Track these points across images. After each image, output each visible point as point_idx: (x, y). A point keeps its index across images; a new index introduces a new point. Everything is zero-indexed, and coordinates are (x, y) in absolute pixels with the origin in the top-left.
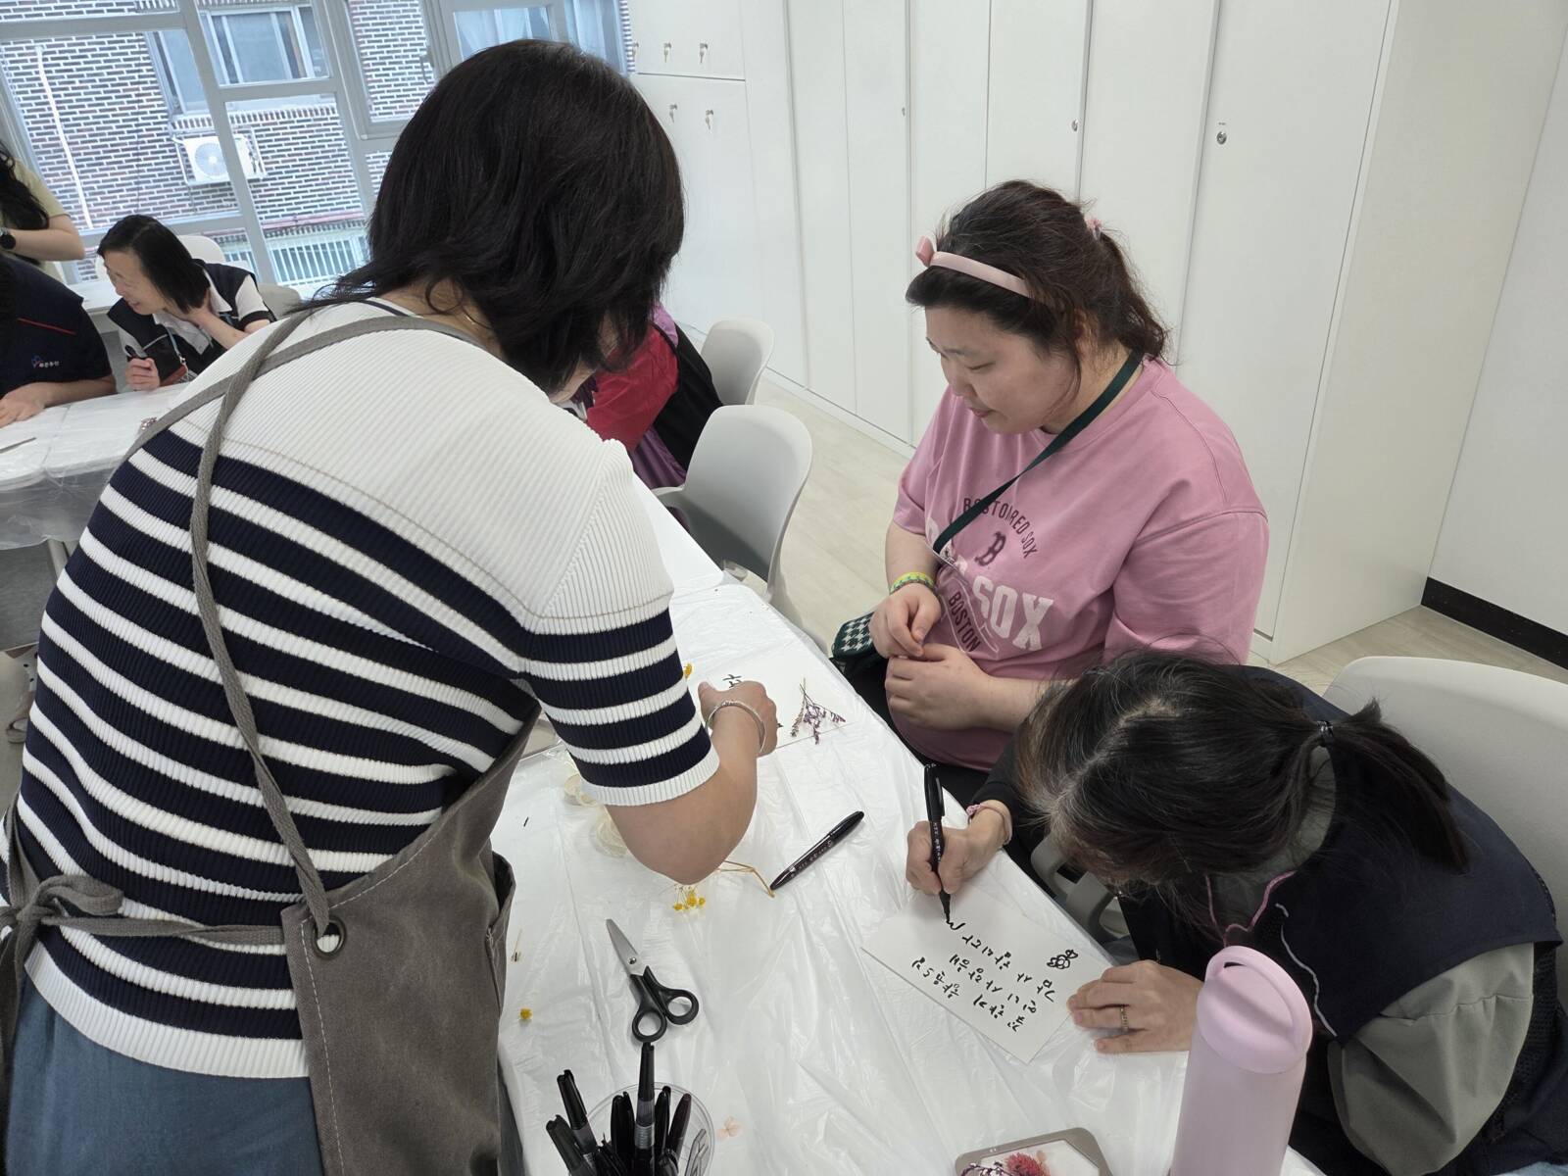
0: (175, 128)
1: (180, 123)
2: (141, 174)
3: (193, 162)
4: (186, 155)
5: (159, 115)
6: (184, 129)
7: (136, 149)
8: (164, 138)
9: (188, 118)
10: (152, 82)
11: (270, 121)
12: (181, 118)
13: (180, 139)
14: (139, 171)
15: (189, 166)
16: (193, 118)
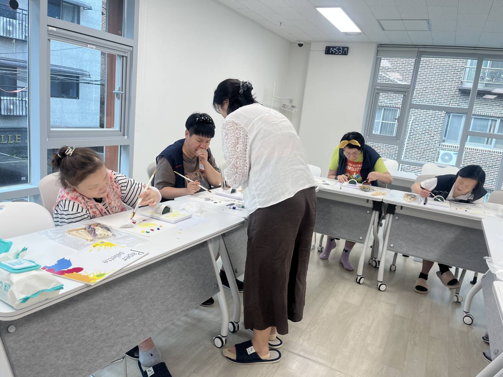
0: (440, 146)
1: (442, 145)
2: (423, 156)
3: (440, 157)
4: (439, 154)
5: (437, 141)
6: (443, 147)
7: (425, 149)
8: (435, 148)
9: (445, 144)
10: (440, 132)
11: (472, 151)
12: (443, 144)
13: (440, 150)
14: (422, 155)
15: (438, 158)
16: (447, 144)
